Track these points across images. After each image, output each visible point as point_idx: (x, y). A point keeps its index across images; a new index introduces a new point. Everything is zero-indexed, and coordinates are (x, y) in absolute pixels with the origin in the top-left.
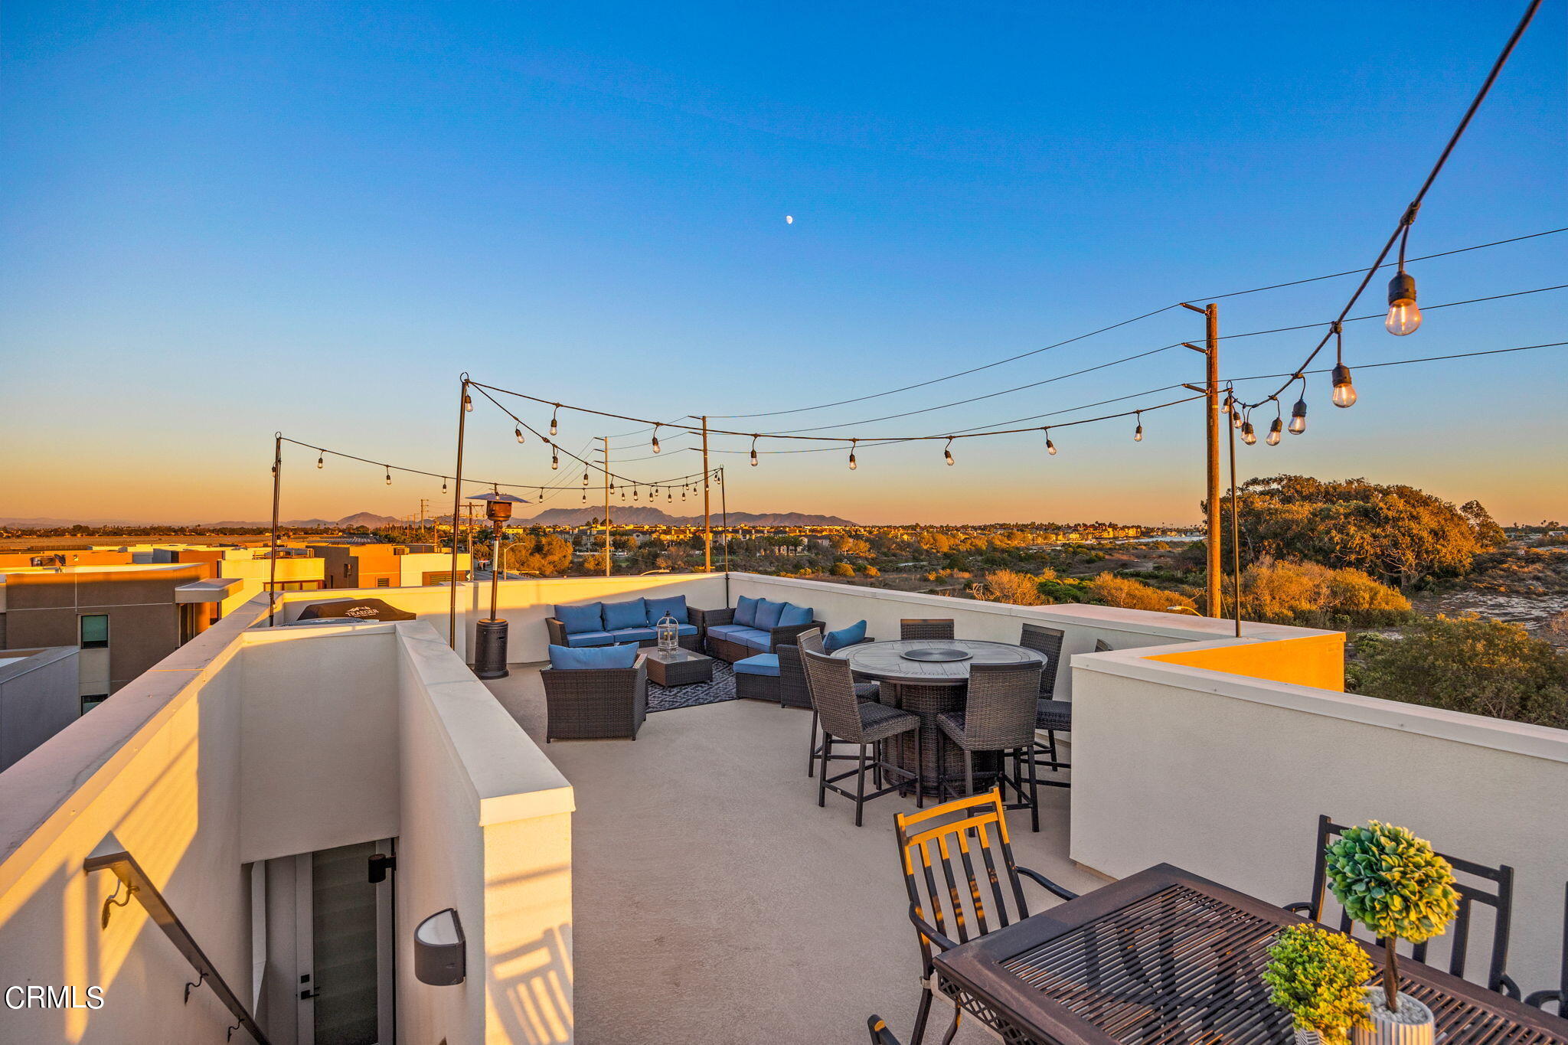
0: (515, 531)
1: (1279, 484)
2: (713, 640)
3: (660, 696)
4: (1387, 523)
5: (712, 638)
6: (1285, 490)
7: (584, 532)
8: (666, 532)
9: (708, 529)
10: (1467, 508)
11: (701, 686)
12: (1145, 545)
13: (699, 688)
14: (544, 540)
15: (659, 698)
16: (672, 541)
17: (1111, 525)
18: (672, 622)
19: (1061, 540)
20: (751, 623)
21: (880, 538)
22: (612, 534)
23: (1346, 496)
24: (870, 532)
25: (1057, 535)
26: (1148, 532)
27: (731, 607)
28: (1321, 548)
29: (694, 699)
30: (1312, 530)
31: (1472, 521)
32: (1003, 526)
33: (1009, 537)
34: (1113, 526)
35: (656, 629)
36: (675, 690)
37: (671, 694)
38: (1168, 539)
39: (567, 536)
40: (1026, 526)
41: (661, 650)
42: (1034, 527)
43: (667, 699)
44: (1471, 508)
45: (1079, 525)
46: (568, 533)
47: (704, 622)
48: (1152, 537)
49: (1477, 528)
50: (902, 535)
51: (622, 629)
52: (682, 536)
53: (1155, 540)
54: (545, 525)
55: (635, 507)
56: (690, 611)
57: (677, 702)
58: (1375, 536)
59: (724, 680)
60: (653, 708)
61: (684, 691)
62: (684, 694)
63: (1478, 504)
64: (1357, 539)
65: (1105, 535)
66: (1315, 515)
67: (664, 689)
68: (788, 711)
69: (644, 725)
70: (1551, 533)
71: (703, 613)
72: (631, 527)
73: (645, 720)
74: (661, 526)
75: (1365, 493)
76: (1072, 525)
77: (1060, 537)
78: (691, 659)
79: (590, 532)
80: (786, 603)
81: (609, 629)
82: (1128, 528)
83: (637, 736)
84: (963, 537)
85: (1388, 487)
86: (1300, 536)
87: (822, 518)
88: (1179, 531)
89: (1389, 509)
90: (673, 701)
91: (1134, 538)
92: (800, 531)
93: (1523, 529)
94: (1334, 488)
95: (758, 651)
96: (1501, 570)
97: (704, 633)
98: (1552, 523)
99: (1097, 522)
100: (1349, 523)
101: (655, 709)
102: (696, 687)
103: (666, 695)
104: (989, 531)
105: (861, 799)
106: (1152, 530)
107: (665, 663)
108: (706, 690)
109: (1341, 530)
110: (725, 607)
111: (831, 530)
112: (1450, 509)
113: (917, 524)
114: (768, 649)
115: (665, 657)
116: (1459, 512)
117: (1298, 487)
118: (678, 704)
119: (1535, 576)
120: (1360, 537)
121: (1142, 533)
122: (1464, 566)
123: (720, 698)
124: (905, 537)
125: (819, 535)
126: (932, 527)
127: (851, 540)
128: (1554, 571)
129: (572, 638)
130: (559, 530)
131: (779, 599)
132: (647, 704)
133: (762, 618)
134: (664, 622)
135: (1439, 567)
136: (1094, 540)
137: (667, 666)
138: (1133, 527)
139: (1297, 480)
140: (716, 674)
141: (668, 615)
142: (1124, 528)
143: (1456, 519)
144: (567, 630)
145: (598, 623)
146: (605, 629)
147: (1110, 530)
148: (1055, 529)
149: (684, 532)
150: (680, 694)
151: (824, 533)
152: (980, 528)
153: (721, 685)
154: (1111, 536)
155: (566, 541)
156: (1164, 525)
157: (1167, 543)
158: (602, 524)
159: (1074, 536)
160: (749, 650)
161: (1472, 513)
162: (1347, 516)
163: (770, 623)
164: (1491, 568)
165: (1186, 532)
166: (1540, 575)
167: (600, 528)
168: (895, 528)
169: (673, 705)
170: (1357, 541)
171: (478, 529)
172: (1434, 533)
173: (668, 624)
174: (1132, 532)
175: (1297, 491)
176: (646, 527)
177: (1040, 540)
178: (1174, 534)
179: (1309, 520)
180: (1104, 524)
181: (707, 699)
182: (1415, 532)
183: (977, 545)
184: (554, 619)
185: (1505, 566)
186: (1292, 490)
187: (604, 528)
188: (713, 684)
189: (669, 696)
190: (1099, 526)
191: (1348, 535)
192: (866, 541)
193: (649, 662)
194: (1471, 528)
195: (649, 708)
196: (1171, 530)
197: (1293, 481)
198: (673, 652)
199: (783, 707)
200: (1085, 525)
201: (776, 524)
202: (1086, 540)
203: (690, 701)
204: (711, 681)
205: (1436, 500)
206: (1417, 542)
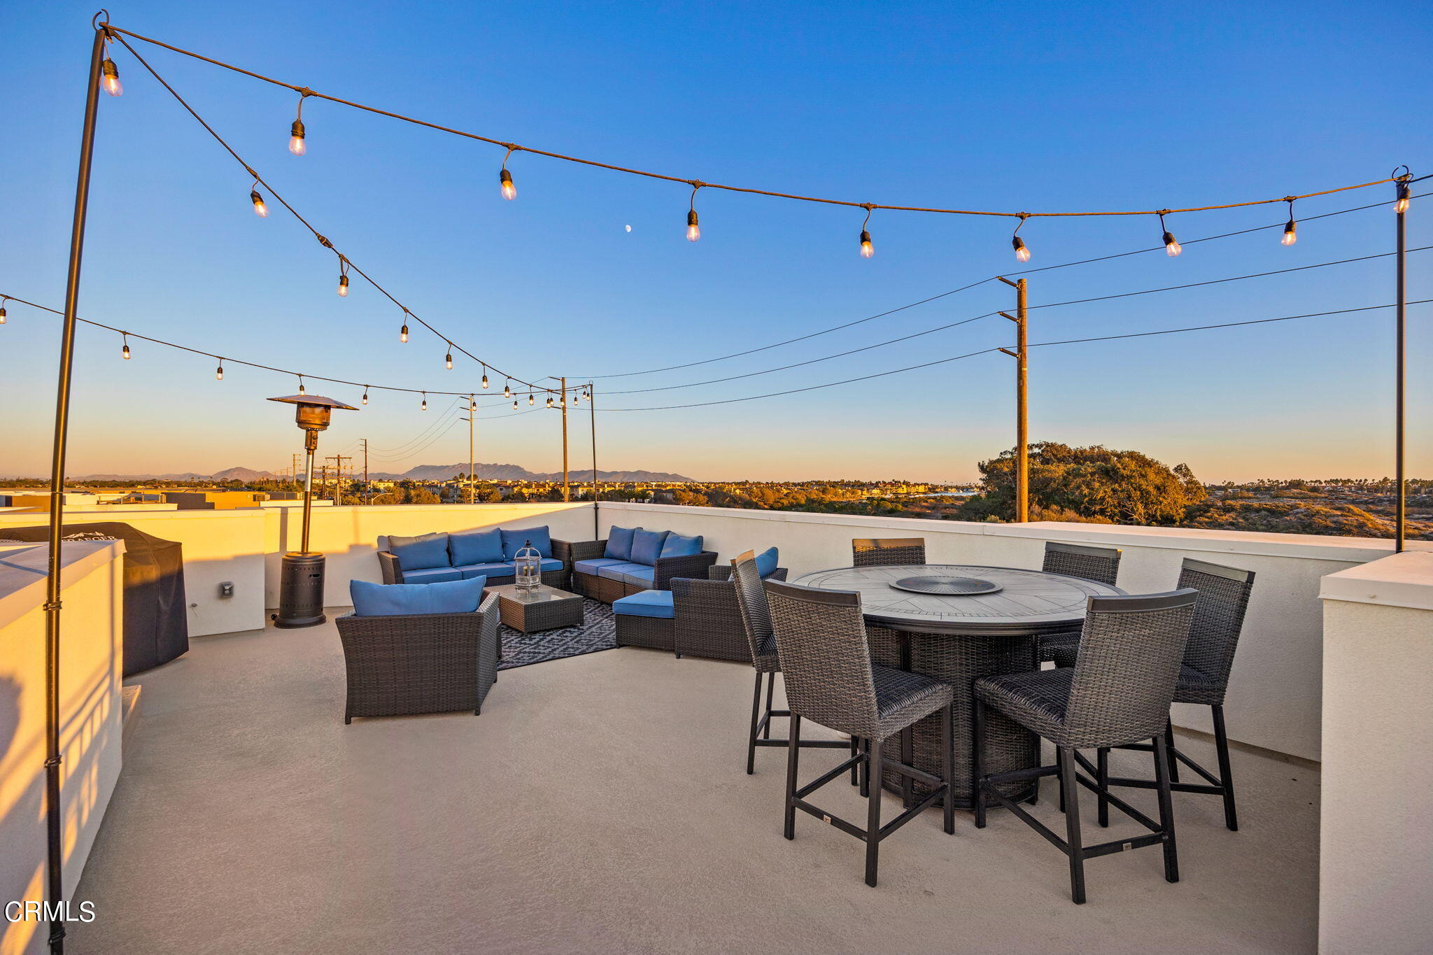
0: (386, 485)
1: (1040, 449)
2: (579, 576)
3: (518, 645)
4: (1123, 480)
5: (581, 574)
6: (1045, 454)
7: (450, 486)
8: (528, 486)
9: (566, 485)
10: (1178, 469)
11: (570, 631)
12: (933, 499)
13: (568, 634)
14: (413, 493)
15: (516, 648)
16: (533, 494)
17: (904, 483)
18: (533, 554)
19: (866, 495)
20: (626, 556)
21: (717, 492)
22: (477, 487)
23: (1092, 459)
24: (708, 487)
25: (862, 490)
26: (933, 489)
27: (601, 538)
28: (1073, 501)
29: (562, 649)
30: (1065, 485)
31: (1182, 480)
32: (818, 483)
33: (824, 492)
34: (907, 484)
35: (513, 564)
36: (537, 637)
37: (532, 642)
38: (949, 494)
39: (435, 489)
40: (836, 483)
41: (520, 588)
42: (843, 484)
43: (527, 650)
44: (1181, 469)
45: (880, 482)
46: (436, 486)
47: (571, 555)
48: (937, 492)
49: (1185, 485)
50: (735, 490)
51: (474, 564)
52: (541, 490)
53: (939, 495)
54: (415, 480)
55: (499, 464)
56: (554, 543)
57: (539, 653)
58: (1114, 491)
59: (598, 624)
60: (508, 662)
61: (549, 638)
62: (549, 642)
63: (1186, 466)
64: (1101, 492)
65: (900, 491)
66: (1068, 473)
67: (522, 635)
68: (685, 662)
69: (495, 689)
70: (1230, 490)
71: (570, 545)
72: (495, 481)
73: (495, 682)
74: (523, 481)
75: (1105, 457)
76: (874, 482)
77: (865, 492)
78: (555, 598)
79: (457, 486)
80: (668, 532)
81: (457, 564)
82: (918, 485)
83: (483, 708)
84: (785, 492)
85: (1122, 453)
86: (1056, 491)
87: (666, 476)
88: (957, 488)
89: (1124, 469)
90: (535, 653)
91: (925, 493)
92: (647, 486)
93: (1210, 488)
94: (1081, 452)
95: (638, 588)
96: (1206, 517)
97: (571, 568)
98: (1229, 483)
99: (893, 480)
100: (1094, 480)
101: (510, 665)
102: (564, 632)
103: (525, 644)
104: (807, 486)
105: (874, 835)
106: (937, 487)
107: (524, 603)
108: (576, 637)
109: (1088, 485)
110: (593, 539)
111: (674, 486)
112: (1167, 470)
113: (747, 481)
114: (650, 584)
115: (524, 597)
116: (1172, 472)
117: (1055, 452)
118: (541, 655)
119: (1230, 522)
120: (1103, 490)
121: (929, 489)
122: (1179, 514)
123: (594, 647)
124: (738, 491)
125: (664, 489)
126: (759, 483)
127: (691, 494)
128: (1244, 518)
129: (407, 575)
130: (428, 484)
131: (659, 528)
132: (500, 657)
133: (638, 550)
134: (523, 554)
135: (1161, 516)
136: (892, 495)
137: (526, 607)
138: (922, 484)
139: (1053, 445)
140: (588, 617)
141: (528, 545)
142: (915, 485)
143: (1171, 478)
144: (403, 566)
145: (444, 556)
146: (451, 564)
147: (904, 486)
148: (860, 485)
149: (543, 486)
150: (543, 642)
151: (668, 488)
152: (799, 484)
153: (594, 629)
154: (905, 492)
155: (434, 494)
156: (946, 483)
157: (950, 497)
158: (469, 478)
159: (876, 491)
160: (628, 588)
161: (1181, 473)
162: (1092, 474)
163: (649, 554)
164: (1199, 516)
165: (963, 489)
166: (1234, 521)
167: (467, 482)
168: (728, 484)
169: (533, 657)
170: (1101, 494)
171: (351, 483)
172: (1157, 488)
173: (528, 556)
174: (921, 489)
175: (1053, 454)
176: (509, 482)
177: (848, 494)
178: (954, 490)
179: (1065, 478)
180: (899, 482)
181: (578, 649)
182: (1144, 487)
183: (797, 499)
184: (388, 552)
185: (1209, 514)
186: (1050, 454)
187: (469, 482)
188: (585, 628)
189: (528, 645)
190: (895, 484)
191: (1093, 489)
192: (705, 494)
193: (501, 602)
194: (1181, 485)
195: (503, 662)
196: (951, 487)
197: (1050, 446)
198: (534, 591)
199: (678, 657)
200: (884, 482)
201: (625, 480)
202: (886, 495)
203: (557, 652)
204: (582, 624)
205: (1157, 463)
206: (1145, 495)
